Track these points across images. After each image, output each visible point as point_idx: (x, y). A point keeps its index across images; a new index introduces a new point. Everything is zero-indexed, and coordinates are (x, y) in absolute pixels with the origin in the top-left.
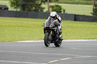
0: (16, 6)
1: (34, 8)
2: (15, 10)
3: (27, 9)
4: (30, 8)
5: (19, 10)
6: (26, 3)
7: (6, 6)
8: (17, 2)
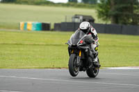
0: (105, 17)
1: (131, 20)
2: (104, 23)
3: (120, 21)
4: (125, 20)
5: (109, 22)
6: (120, 13)
7: (91, 17)
8: (107, 11)
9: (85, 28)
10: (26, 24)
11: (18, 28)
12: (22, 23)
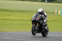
9: (41, 12)
10: (58, 12)
11: (54, 13)
12: (56, 11)
